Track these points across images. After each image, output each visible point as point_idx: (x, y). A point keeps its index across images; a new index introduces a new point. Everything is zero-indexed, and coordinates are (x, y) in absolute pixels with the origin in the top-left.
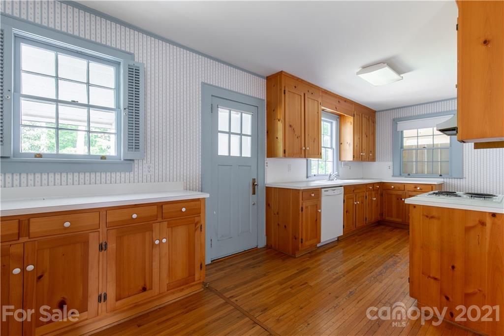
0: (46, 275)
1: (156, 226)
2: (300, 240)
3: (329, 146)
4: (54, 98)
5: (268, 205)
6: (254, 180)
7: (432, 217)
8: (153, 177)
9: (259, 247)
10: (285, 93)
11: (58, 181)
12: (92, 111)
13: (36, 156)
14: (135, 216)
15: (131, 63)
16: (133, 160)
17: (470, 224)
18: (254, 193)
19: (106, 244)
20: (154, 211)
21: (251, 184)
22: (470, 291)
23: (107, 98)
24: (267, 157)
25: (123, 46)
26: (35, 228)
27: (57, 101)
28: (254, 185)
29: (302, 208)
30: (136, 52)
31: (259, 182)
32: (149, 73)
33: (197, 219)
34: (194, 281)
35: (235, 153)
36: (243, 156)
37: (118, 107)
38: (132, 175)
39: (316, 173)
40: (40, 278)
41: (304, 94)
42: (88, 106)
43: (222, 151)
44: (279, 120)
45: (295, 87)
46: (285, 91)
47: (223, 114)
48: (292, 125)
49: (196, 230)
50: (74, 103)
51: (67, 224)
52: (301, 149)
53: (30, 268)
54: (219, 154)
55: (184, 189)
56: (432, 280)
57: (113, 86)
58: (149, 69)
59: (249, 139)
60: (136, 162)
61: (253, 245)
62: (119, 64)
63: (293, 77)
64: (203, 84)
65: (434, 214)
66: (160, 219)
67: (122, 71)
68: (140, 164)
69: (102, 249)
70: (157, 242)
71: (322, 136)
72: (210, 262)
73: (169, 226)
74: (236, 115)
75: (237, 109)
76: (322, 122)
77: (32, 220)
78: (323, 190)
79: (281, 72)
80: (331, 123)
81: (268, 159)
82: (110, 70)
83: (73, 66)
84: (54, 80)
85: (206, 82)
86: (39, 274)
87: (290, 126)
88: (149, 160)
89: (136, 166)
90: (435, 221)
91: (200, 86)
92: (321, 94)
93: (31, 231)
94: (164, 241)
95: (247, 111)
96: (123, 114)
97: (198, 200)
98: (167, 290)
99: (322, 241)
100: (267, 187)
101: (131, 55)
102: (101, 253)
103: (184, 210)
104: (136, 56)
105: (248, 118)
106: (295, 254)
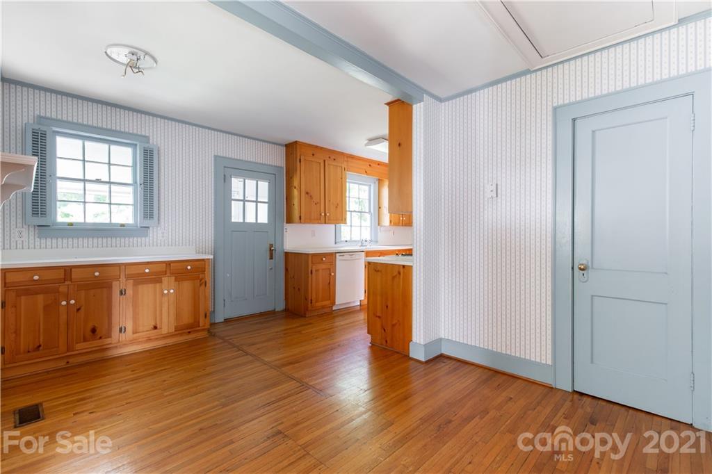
0: (83, 309)
1: (165, 280)
2: (310, 301)
3: (367, 211)
4: (82, 178)
5: (286, 270)
6: (271, 245)
7: (378, 271)
8: (166, 242)
9: (276, 310)
10: (300, 162)
11: (85, 245)
12: (112, 186)
13: (68, 225)
14: (147, 271)
15: (146, 145)
16: (148, 227)
17: (395, 274)
18: (271, 258)
19: (125, 290)
20: (163, 268)
21: (268, 249)
22: (394, 322)
23: (125, 175)
24: (287, 223)
25: (139, 130)
26: (76, 275)
27: (84, 181)
28: (271, 250)
29: (312, 271)
30: (151, 134)
31: (277, 247)
32: (162, 151)
33: (201, 276)
34: (199, 326)
35: (250, 219)
36: (259, 222)
37: (135, 182)
38: (147, 240)
39: (348, 239)
40: (78, 310)
41: (325, 161)
42: (110, 183)
43: (236, 217)
44: (295, 188)
45: (313, 155)
46: (300, 160)
47: (236, 183)
48: (309, 191)
49: (201, 285)
50: (98, 181)
51: (97, 274)
52: (320, 214)
53: (72, 302)
54: (233, 220)
55: (196, 253)
56: (378, 318)
57: (130, 164)
58: (162, 148)
59: (266, 206)
60: (151, 228)
61: (271, 308)
62: (136, 145)
63: (310, 146)
64: (216, 157)
65: (379, 268)
66: (168, 274)
67: (138, 152)
68: (155, 230)
69: (122, 294)
70: (166, 292)
71: (347, 199)
72: (223, 320)
73: (176, 280)
74: (251, 184)
75: (251, 178)
76: (348, 184)
77: (73, 270)
78: (337, 254)
79: (296, 142)
80: (370, 185)
81: (288, 225)
82: (129, 151)
83: (96, 150)
84: (81, 163)
85: (219, 154)
86: (78, 307)
87: (307, 193)
88: (163, 227)
89: (151, 232)
90: (379, 273)
91: (213, 159)
92: (346, 159)
93: (73, 277)
94: (172, 291)
95: (263, 179)
96: (139, 189)
97: (203, 260)
98: (175, 331)
99: (337, 303)
100: (286, 253)
101: (146, 138)
102: (121, 297)
103: (189, 268)
104: (151, 138)
105: (264, 186)
106: (305, 314)
